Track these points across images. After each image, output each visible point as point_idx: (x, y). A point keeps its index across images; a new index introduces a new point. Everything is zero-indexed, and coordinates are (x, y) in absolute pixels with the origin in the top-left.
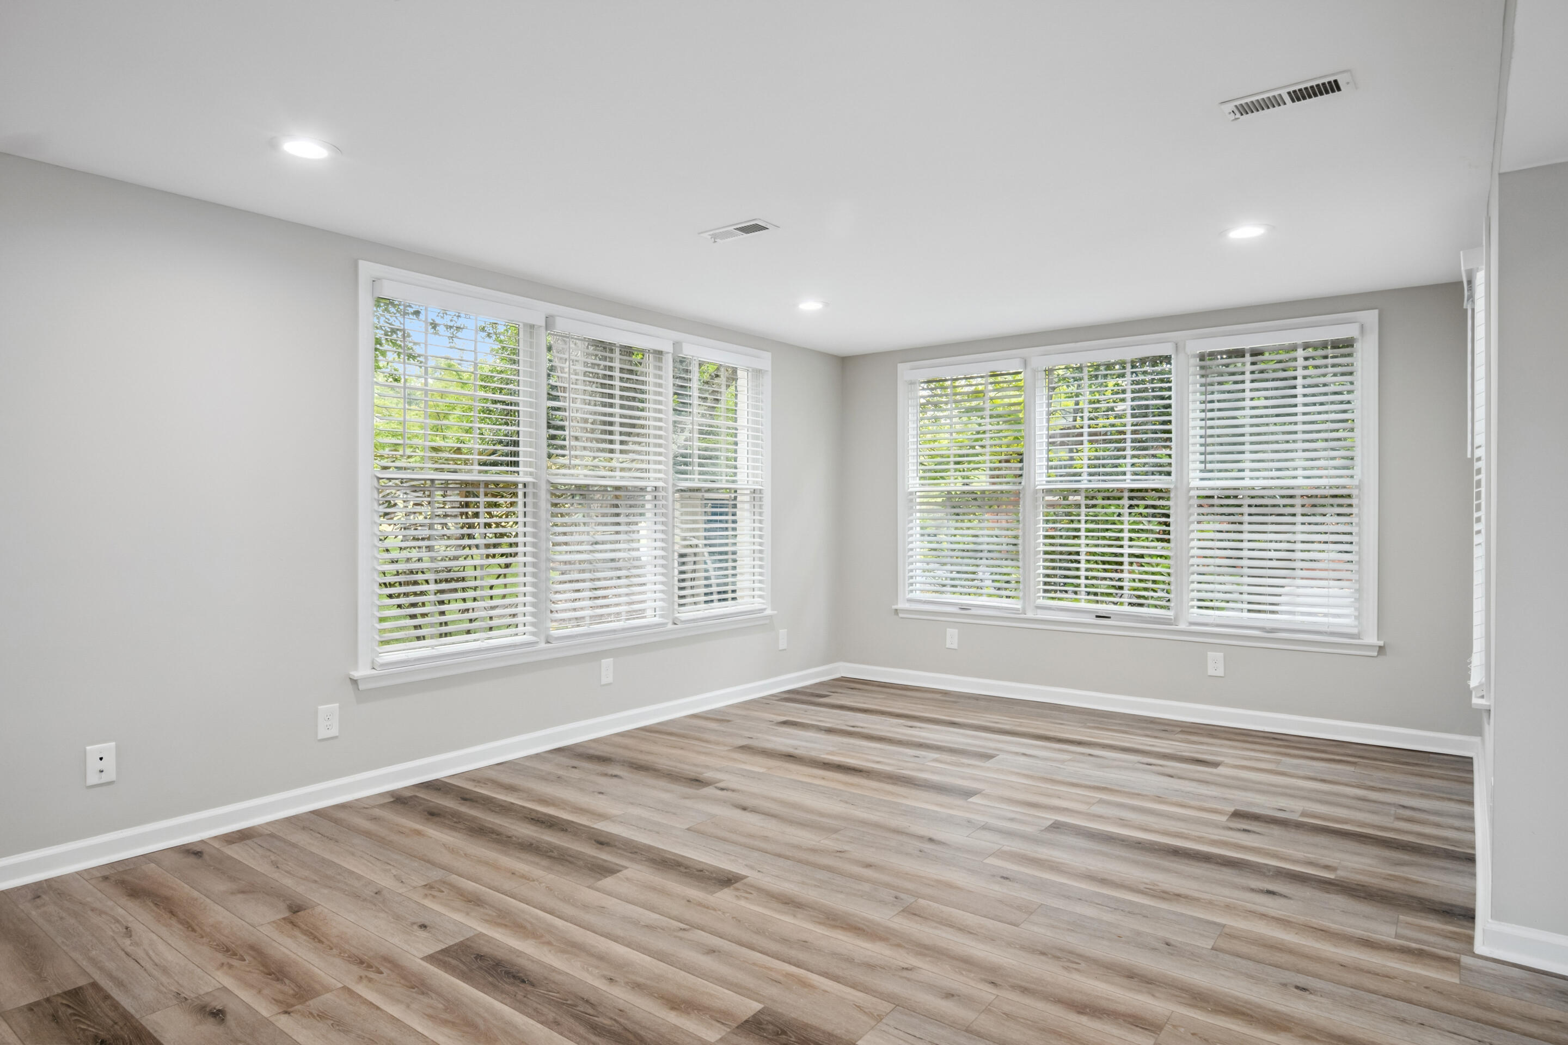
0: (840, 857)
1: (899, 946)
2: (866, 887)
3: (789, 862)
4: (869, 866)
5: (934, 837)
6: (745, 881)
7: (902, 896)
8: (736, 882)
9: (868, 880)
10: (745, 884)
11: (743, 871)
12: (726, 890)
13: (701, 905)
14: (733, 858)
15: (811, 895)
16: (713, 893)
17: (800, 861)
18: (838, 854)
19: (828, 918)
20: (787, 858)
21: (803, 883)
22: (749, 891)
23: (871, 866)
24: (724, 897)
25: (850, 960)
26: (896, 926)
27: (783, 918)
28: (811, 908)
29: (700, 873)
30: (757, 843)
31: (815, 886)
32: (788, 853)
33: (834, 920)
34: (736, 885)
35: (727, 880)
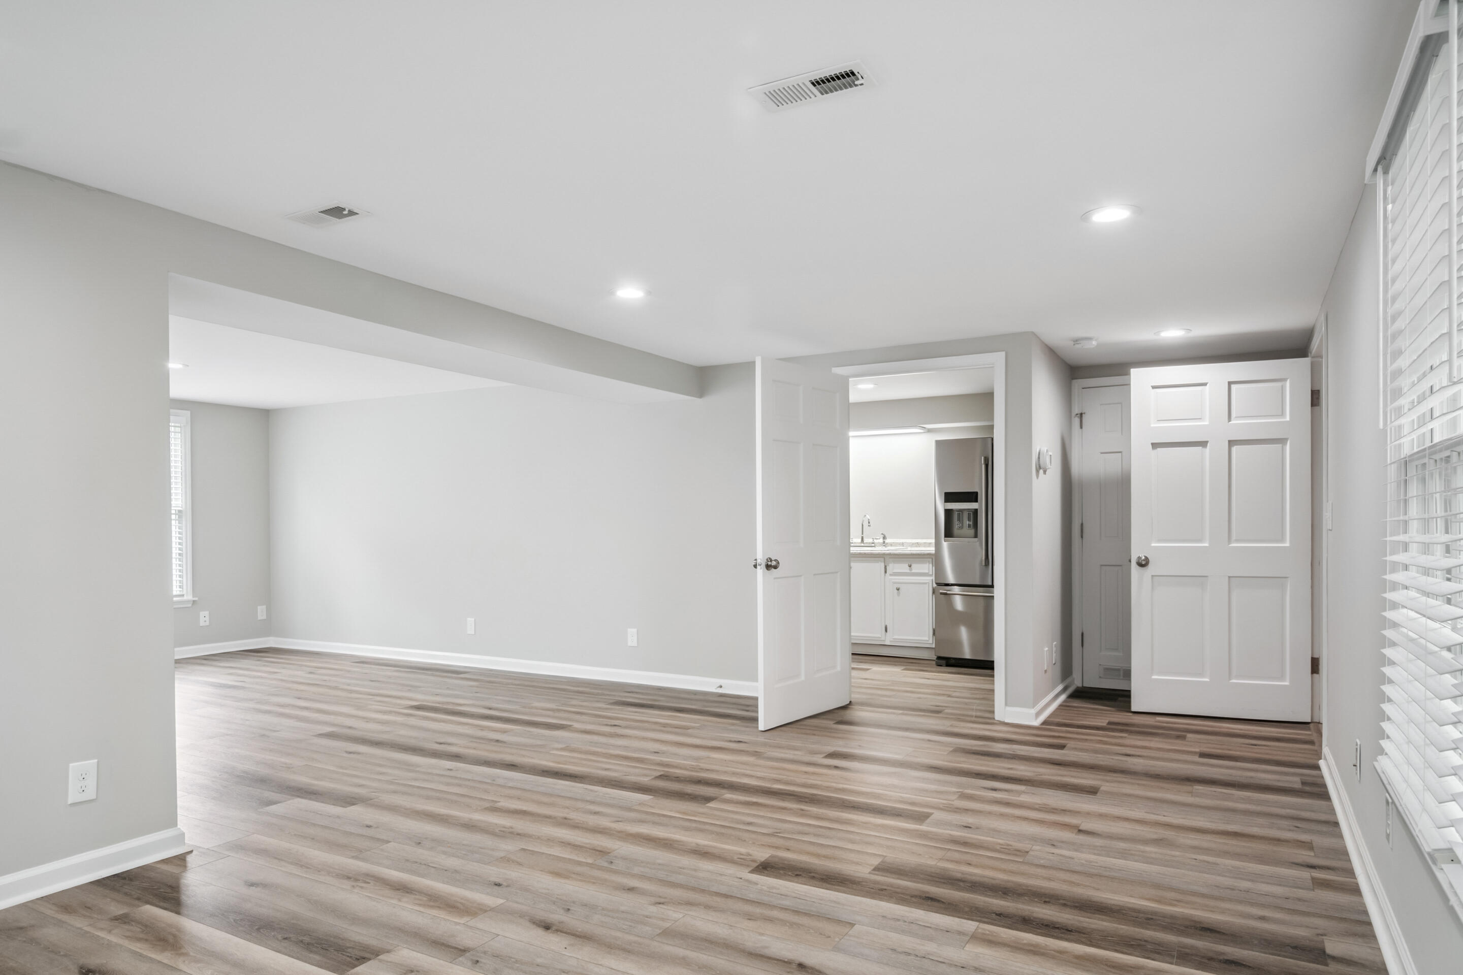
0: (660, 897)
1: (619, 832)
2: (637, 870)
3: (714, 889)
4: (631, 889)
5: (541, 932)
6: (750, 869)
7: (606, 864)
8: (757, 867)
9: (634, 876)
10: (748, 866)
11: (755, 877)
12: (763, 860)
13: (777, 848)
14: (774, 891)
15: (687, 861)
16: (772, 856)
17: (703, 891)
18: (662, 900)
19: (670, 844)
20: (718, 894)
21: (695, 870)
22: (742, 861)
23: (628, 889)
24: (762, 855)
25: (654, 823)
26: (619, 843)
27: (706, 843)
28: (685, 851)
29: (798, 873)
30: (758, 910)
31: (684, 869)
32: (718, 899)
33: (667, 844)
34: (756, 865)
35: (765, 868)
